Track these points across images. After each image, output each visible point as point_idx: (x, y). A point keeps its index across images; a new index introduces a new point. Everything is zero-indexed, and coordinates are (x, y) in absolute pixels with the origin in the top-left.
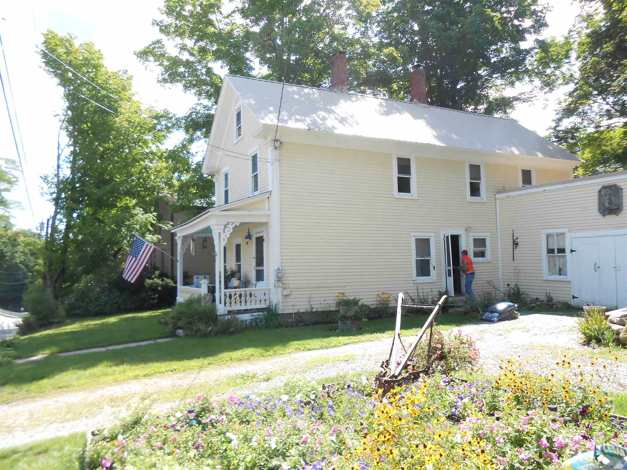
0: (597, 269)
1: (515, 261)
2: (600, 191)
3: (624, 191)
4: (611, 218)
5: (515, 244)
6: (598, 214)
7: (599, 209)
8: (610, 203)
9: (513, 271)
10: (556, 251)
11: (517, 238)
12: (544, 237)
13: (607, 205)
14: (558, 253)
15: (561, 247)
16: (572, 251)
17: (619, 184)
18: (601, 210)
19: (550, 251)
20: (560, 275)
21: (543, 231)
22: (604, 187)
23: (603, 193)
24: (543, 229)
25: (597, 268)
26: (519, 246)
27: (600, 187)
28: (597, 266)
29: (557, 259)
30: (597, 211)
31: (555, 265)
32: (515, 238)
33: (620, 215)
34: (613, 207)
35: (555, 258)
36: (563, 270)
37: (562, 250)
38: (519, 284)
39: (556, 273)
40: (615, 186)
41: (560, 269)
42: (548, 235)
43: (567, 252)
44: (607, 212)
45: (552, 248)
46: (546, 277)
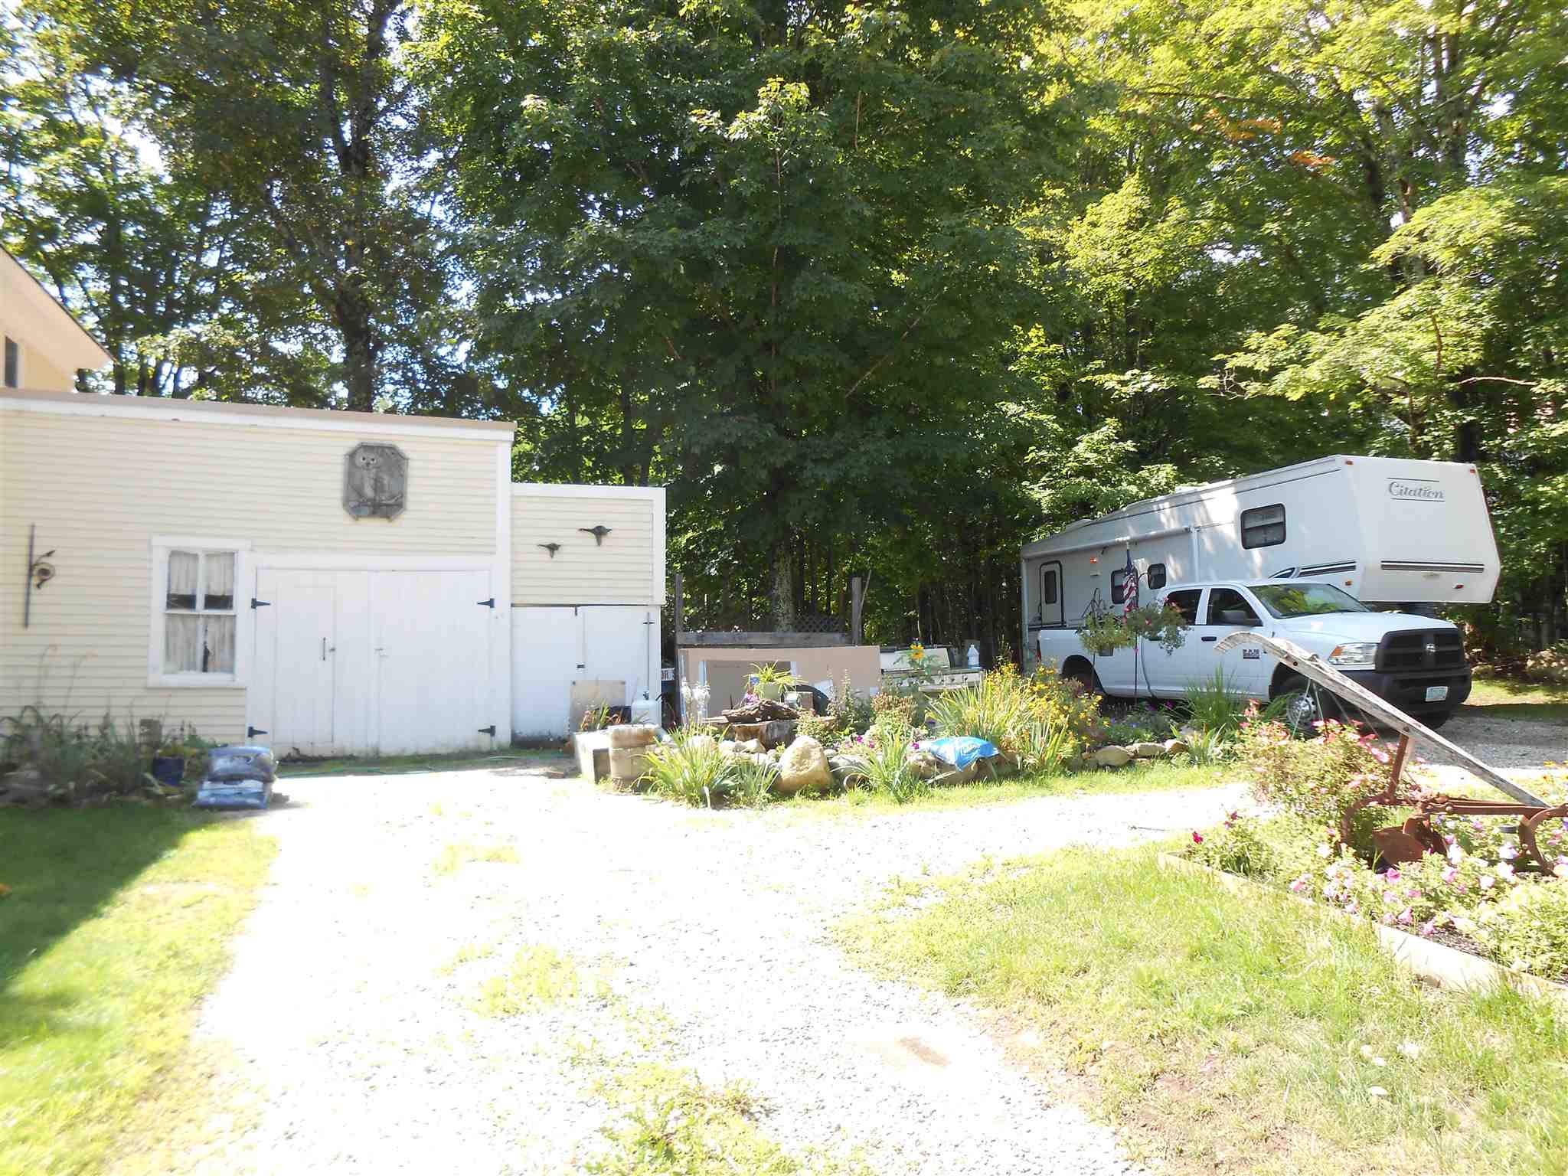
0: (329, 656)
1: (30, 630)
2: (352, 455)
3: (411, 464)
4: (374, 527)
5: (39, 573)
6: (343, 512)
7: (346, 502)
8: (378, 486)
9: (35, 662)
10: (200, 602)
11: (49, 554)
12: (160, 558)
13: (369, 492)
14: (207, 607)
15: (217, 590)
16: (255, 604)
17: (402, 447)
18: (352, 504)
19: (180, 601)
20: (205, 670)
21: (157, 541)
22: (366, 447)
23: (359, 461)
24: (162, 534)
25: (327, 650)
26: (52, 581)
27: (353, 443)
28: (329, 645)
29: (201, 622)
30: (339, 503)
31: (190, 644)
32: (38, 551)
33: (397, 523)
34: (384, 498)
35: (191, 624)
36: (216, 659)
37: (220, 601)
38: (47, 702)
39: (191, 666)
40: (393, 450)
41: (206, 653)
42: (175, 554)
43: (241, 603)
44: (367, 510)
45: (185, 591)
46: (159, 677)
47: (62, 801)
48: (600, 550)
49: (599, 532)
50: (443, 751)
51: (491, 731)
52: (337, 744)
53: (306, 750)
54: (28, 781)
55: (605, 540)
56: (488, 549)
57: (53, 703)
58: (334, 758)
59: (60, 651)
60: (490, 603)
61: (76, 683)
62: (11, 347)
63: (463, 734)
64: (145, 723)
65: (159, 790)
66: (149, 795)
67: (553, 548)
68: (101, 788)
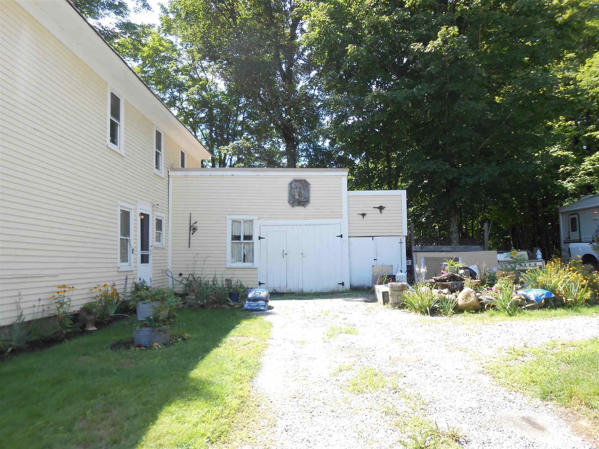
0: (285, 256)
1: (191, 248)
2: (291, 184)
3: (311, 186)
4: (299, 210)
5: (193, 229)
6: (288, 204)
7: (289, 201)
8: (300, 195)
9: (192, 259)
10: (242, 238)
11: (195, 223)
12: (229, 223)
13: (297, 197)
14: (244, 239)
15: (247, 234)
16: (260, 238)
17: (308, 180)
18: (291, 202)
19: (236, 238)
20: (244, 262)
21: (229, 217)
22: (295, 181)
23: (293, 186)
24: (230, 215)
25: (284, 254)
26: (197, 232)
27: (291, 180)
28: (285, 252)
29: (242, 244)
30: (287, 201)
31: (239, 252)
32: (192, 222)
33: (307, 208)
34: (302, 199)
35: (239, 245)
36: (249, 257)
37: (248, 237)
38: (196, 272)
39: (240, 261)
40: (305, 181)
41: (244, 255)
42: (234, 221)
43: (255, 238)
44: (296, 204)
45: (237, 234)
46: (229, 264)
47: (203, 306)
48: (380, 215)
49: (381, 208)
50: (325, 291)
51: (343, 284)
52: (288, 288)
53: (278, 290)
54: (192, 299)
55: (383, 211)
56: (340, 216)
57: (198, 273)
58: (288, 293)
59: (200, 255)
60: (341, 236)
61: (205, 266)
62: (183, 154)
63: (332, 285)
64: (227, 280)
65: (232, 304)
66: (229, 305)
67: (364, 215)
68: (214, 302)
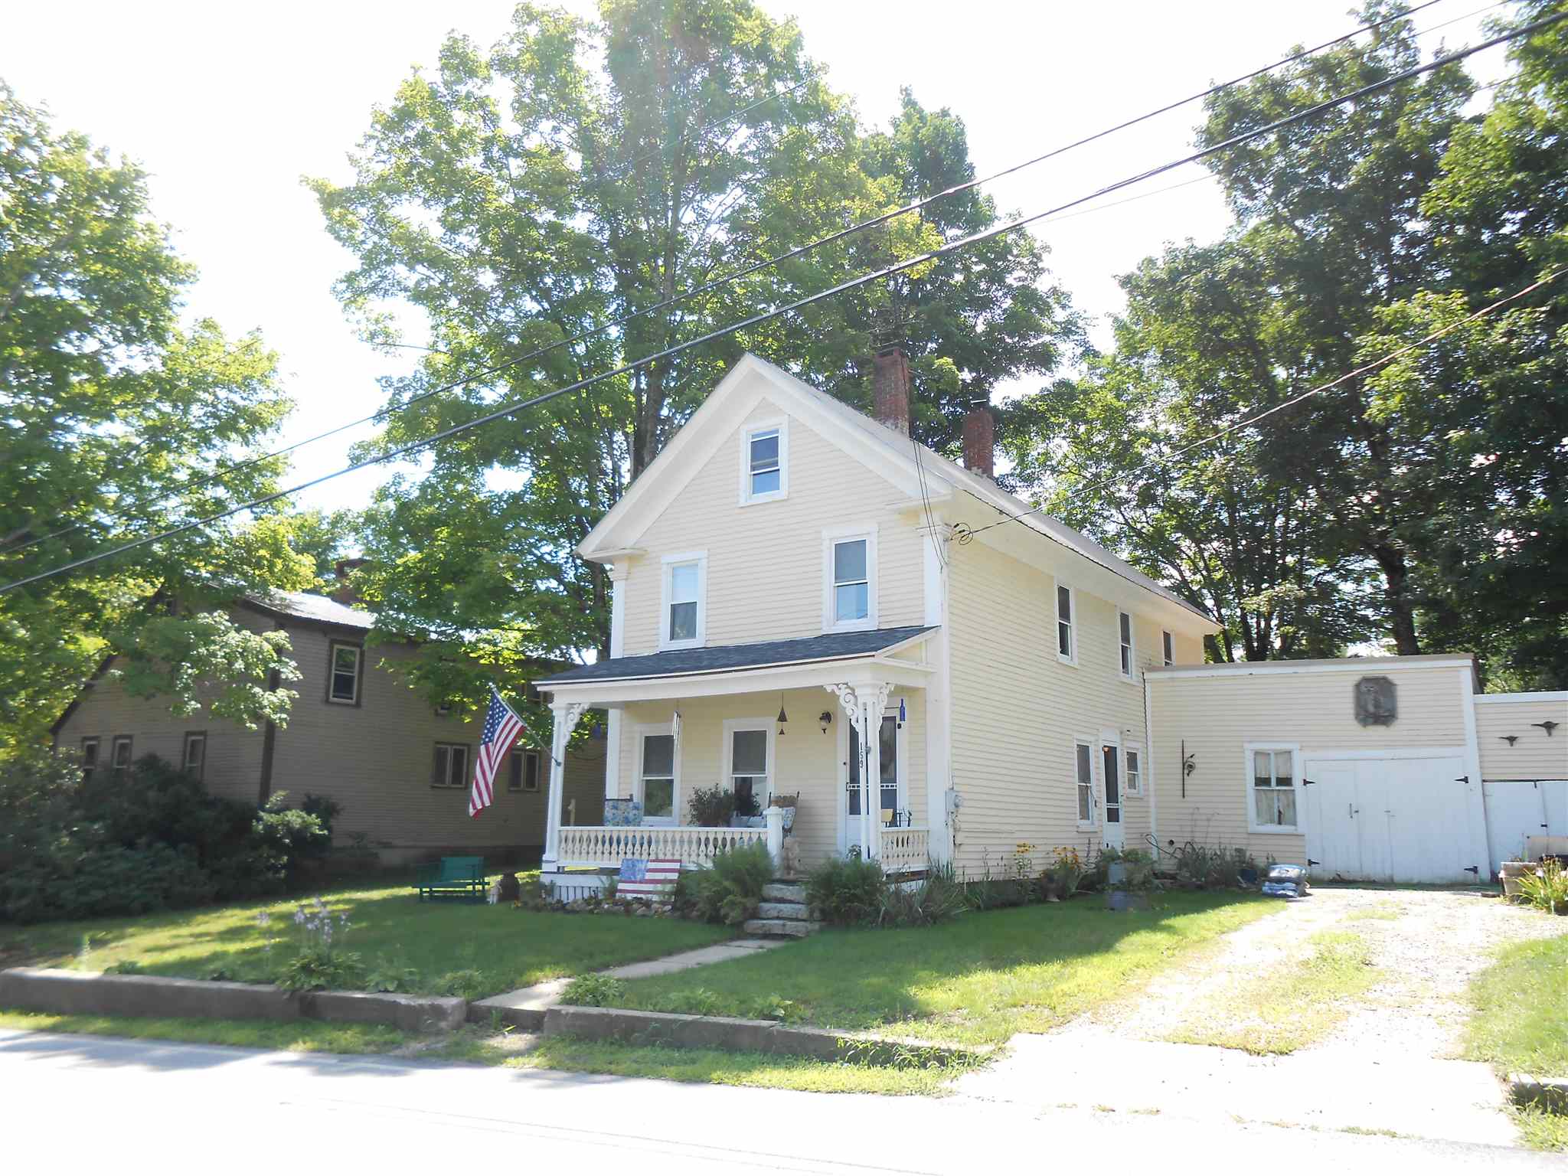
0: (1354, 815)
1: (1186, 799)
2: (1358, 686)
3: (1398, 688)
4: (1377, 732)
5: (1188, 767)
6: (1355, 722)
7: (1357, 716)
8: (1377, 706)
9: (1190, 817)
10: (1273, 782)
11: (1192, 757)
12: (1249, 756)
13: (1371, 709)
14: (1278, 785)
15: (1283, 775)
16: (1306, 782)
17: (1390, 677)
18: (1361, 717)
19: (1262, 781)
20: (1280, 823)
21: (1246, 745)
22: (1366, 680)
23: (1363, 689)
24: (1250, 742)
25: (1353, 812)
26: (1195, 772)
27: (1357, 678)
28: (1354, 809)
29: (1275, 794)
30: (1352, 717)
31: (1270, 807)
32: (1187, 755)
33: (1392, 728)
34: (1382, 712)
35: (1269, 793)
36: (1287, 815)
37: (1285, 781)
38: (1196, 840)
39: (1272, 821)
40: (1385, 679)
41: (1280, 812)
42: (1257, 753)
43: (1297, 783)
44: (1371, 720)
45: (1264, 775)
46: (1255, 827)
47: (1200, 888)
48: (1550, 739)
49: (1549, 726)
50: (1438, 881)
51: (1475, 870)
52: (1364, 874)
53: (1346, 876)
54: (1184, 877)
55: (1554, 732)
56: (1460, 742)
57: (1199, 840)
58: (1363, 882)
59: (1201, 811)
60: (1466, 780)
61: (1210, 829)
62: (1167, 636)
63: (1455, 870)
64: (1236, 850)
65: (1244, 886)
66: (1240, 888)
67: (1512, 740)
68: (1217, 882)
